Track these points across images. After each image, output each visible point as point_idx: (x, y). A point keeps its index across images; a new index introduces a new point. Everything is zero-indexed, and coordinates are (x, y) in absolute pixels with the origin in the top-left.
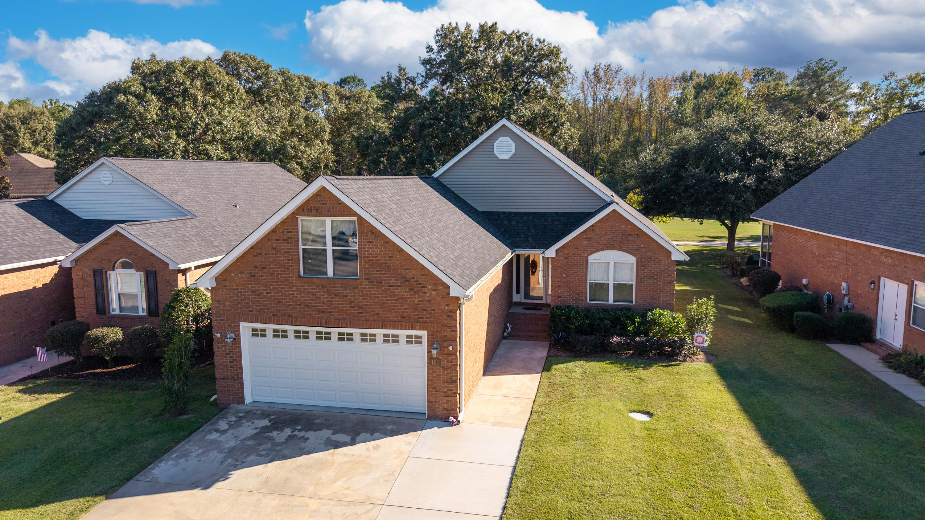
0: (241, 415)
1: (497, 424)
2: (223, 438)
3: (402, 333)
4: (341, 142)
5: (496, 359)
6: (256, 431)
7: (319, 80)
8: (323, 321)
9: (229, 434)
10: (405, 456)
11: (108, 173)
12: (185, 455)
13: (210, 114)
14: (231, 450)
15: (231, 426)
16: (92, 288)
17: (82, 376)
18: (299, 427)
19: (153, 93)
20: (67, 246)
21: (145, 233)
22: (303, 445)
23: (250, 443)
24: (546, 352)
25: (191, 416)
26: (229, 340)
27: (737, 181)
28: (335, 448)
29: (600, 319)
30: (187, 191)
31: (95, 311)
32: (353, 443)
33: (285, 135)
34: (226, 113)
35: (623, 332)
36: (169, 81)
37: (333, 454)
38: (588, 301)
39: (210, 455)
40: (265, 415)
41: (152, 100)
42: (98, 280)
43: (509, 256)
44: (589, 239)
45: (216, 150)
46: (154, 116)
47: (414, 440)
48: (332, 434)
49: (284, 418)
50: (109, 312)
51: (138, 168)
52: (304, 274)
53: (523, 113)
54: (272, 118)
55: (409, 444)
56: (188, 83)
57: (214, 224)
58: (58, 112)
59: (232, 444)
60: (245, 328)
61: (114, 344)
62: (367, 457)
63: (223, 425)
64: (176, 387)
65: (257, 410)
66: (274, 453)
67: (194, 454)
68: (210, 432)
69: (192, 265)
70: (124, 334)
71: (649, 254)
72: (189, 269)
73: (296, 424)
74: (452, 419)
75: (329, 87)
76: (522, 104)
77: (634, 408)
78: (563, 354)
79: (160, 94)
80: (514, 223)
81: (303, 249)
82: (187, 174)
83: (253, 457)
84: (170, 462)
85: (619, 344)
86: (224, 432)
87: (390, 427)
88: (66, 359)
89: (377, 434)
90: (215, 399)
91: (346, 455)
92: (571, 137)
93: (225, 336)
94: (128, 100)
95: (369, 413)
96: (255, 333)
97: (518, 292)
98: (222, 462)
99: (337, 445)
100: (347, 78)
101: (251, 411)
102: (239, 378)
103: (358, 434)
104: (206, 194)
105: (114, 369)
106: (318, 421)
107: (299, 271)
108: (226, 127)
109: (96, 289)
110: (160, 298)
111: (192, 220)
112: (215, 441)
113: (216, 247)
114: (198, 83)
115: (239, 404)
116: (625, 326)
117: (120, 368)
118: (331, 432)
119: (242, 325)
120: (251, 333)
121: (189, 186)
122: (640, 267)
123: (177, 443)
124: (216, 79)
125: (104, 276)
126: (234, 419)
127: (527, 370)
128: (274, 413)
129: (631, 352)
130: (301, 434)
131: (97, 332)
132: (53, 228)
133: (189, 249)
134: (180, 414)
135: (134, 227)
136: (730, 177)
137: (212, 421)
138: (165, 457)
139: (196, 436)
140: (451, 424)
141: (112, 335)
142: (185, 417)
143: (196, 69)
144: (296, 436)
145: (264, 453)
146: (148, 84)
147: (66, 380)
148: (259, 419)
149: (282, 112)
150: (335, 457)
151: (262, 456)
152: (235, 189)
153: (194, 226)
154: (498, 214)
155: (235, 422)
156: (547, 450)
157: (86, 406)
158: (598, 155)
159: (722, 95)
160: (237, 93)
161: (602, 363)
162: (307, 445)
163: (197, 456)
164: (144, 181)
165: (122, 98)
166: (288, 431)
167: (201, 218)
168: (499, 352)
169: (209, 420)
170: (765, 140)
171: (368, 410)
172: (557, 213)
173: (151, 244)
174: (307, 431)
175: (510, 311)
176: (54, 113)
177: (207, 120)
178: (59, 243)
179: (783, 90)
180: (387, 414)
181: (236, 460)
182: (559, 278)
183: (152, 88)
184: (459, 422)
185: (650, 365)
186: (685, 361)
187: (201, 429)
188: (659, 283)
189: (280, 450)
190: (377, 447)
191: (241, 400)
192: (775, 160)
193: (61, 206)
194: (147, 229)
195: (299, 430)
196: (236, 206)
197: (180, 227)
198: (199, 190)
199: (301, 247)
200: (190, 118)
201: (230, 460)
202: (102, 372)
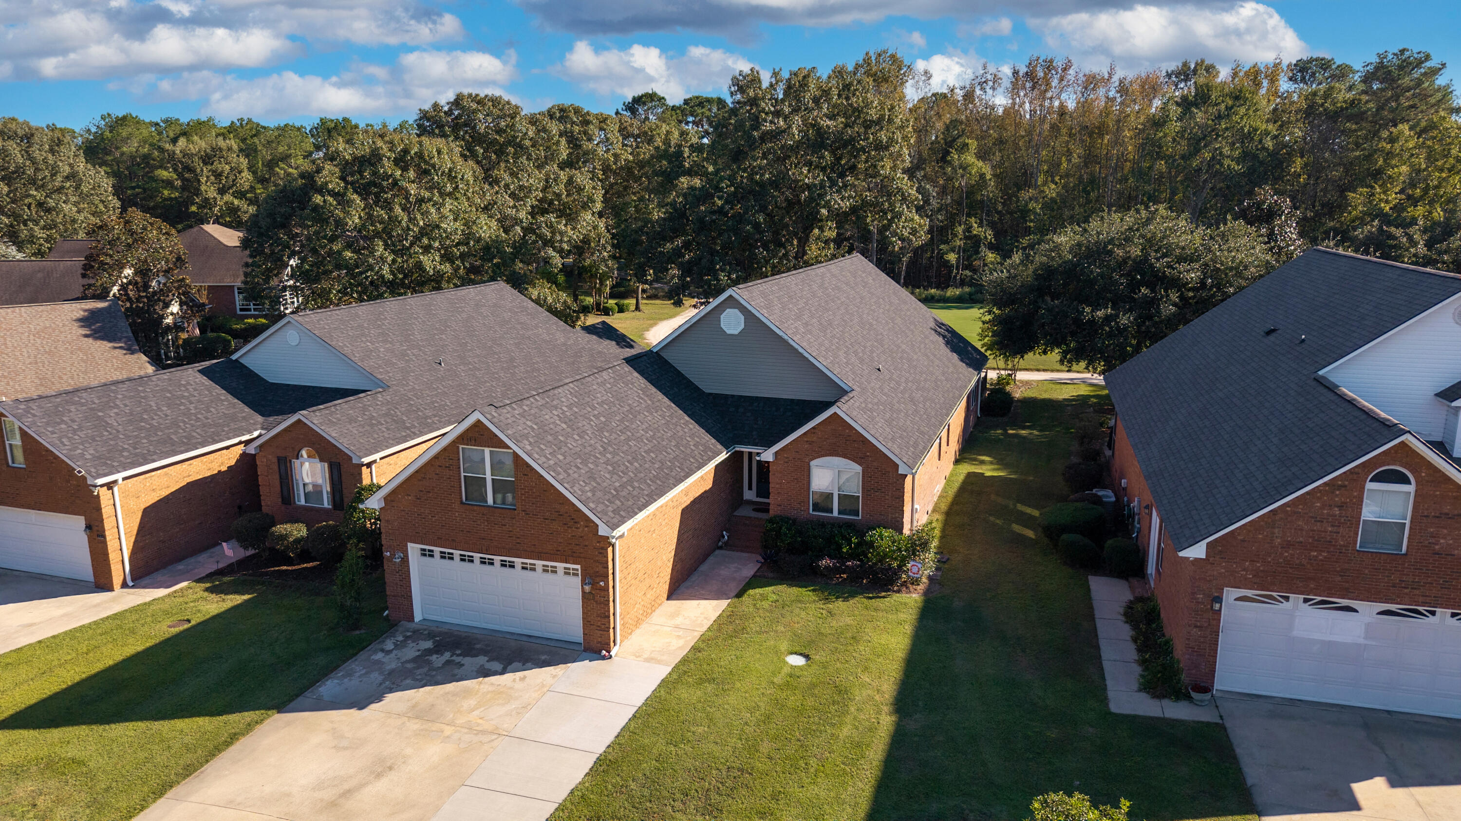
0: (409, 634)
1: (649, 660)
2: (386, 659)
3: (561, 566)
4: (624, 204)
5: (694, 578)
6: (418, 653)
7: (594, 111)
8: (484, 548)
9: (392, 655)
10: (545, 689)
11: (295, 333)
12: (350, 675)
13: (425, 214)
14: (391, 672)
15: (397, 646)
16: (277, 476)
17: (267, 574)
18: (458, 652)
19: (355, 191)
20: (252, 421)
21: (329, 420)
22: (456, 671)
23: (409, 666)
24: (755, 570)
25: (363, 631)
26: (398, 560)
27: (1107, 319)
28: (485, 677)
29: (815, 537)
30: (382, 350)
31: (280, 500)
32: (502, 673)
33: (538, 210)
34: (445, 211)
35: (837, 554)
36: (375, 173)
37: (481, 683)
38: (811, 511)
39: (372, 676)
40: (431, 636)
41: (353, 201)
42: (283, 468)
43: (723, 456)
44: (810, 443)
45: (432, 261)
46: (357, 221)
47: (561, 673)
48: (488, 661)
49: (448, 640)
50: (295, 502)
51: (328, 324)
52: (466, 499)
53: (839, 204)
54: (521, 188)
55: (554, 676)
56: (399, 173)
57: (410, 395)
58: (252, 137)
59: (393, 666)
60: (413, 549)
61: (298, 541)
62: (511, 688)
63: (389, 645)
64: (348, 603)
65: (425, 630)
66: (428, 678)
67: (357, 674)
68: (375, 652)
69: (376, 456)
70: (308, 530)
71: (875, 464)
72: (375, 461)
73: (457, 648)
74: (604, 652)
75: (608, 122)
76: (839, 191)
77: (797, 649)
78: (771, 575)
79: (363, 191)
80: (741, 410)
81: (465, 476)
82: (386, 322)
83: (408, 681)
84: (336, 681)
85: (827, 568)
86: (389, 652)
87: (543, 658)
88: (251, 552)
89: (529, 665)
90: (387, 615)
91: (492, 684)
92: (914, 232)
93: (393, 555)
94: (325, 201)
95: (531, 640)
96: (424, 553)
97: (750, 488)
98: (381, 684)
99: (486, 673)
100: (642, 96)
101: (418, 630)
102: (409, 597)
103: (510, 663)
104: (405, 350)
105: (299, 567)
106: (478, 646)
107: (461, 498)
108: (445, 231)
109: (281, 478)
110: (345, 491)
111: (384, 394)
112: (379, 662)
113: (408, 428)
114: (412, 174)
115: (409, 621)
116: (840, 547)
117: (305, 565)
118: (486, 658)
119: (410, 545)
120: (419, 552)
121: (385, 341)
122: (867, 478)
123: (345, 662)
124: (433, 166)
125: (288, 465)
126: (401, 638)
127: (718, 595)
128: (440, 634)
129: (845, 576)
130: (458, 659)
131: (280, 529)
132: (238, 399)
133: (376, 436)
134: (353, 630)
135: (318, 414)
136: (1100, 313)
137: (381, 639)
138: (332, 675)
139: (363, 655)
140: (604, 658)
141: (295, 533)
142: (358, 632)
143: (409, 153)
144: (454, 661)
145: (419, 677)
146: (350, 179)
147: (251, 578)
148: (425, 640)
149: (534, 179)
150: (482, 686)
151: (417, 680)
152: (443, 336)
153: (385, 401)
154: (726, 397)
155: (401, 642)
156: (679, 692)
157: (268, 612)
158: (1026, 205)
159: (1219, 117)
160: (462, 179)
161: (804, 589)
162: (459, 672)
163: (359, 677)
164: (333, 343)
165: (318, 199)
166: (447, 655)
167: (395, 388)
168: (704, 568)
169: (378, 638)
170: (1158, 259)
171: (530, 636)
172: (792, 400)
173: (334, 435)
174: (464, 656)
175: (735, 514)
176: (245, 139)
177: (421, 223)
178: (244, 418)
179: (1341, 99)
180: (545, 642)
181: (393, 683)
182: (777, 484)
183: (352, 183)
184: (611, 657)
185: (853, 595)
186: (899, 591)
187: (369, 648)
188: (887, 497)
189: (434, 676)
190: (523, 679)
191: (411, 618)
192: (1166, 291)
193: (246, 367)
194: (331, 414)
195: (458, 655)
196: (440, 364)
197: (369, 406)
198: (398, 345)
199: (463, 474)
200: (400, 222)
201: (387, 683)
202: (287, 570)
